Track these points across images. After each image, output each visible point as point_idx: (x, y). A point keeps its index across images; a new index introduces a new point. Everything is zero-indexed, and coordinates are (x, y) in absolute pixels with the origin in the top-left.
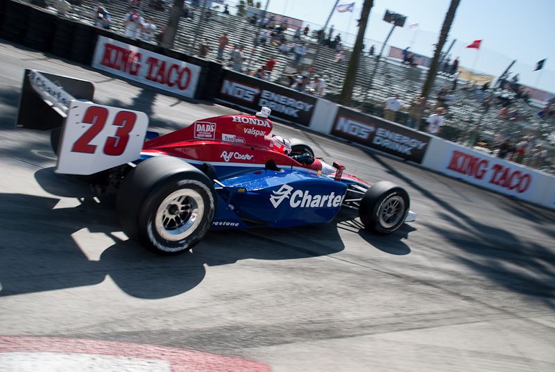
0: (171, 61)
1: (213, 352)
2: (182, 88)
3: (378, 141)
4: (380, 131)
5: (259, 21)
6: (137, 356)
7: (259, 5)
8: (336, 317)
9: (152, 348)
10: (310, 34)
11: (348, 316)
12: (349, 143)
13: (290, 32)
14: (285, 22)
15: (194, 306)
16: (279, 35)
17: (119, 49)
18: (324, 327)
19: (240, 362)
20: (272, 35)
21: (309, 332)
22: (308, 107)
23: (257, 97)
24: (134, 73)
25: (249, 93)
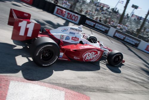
0: (73, 14)
1: (76, 91)
2: (75, 21)
3: (126, 40)
4: (127, 37)
5: (97, 5)
6: (57, 89)
8: (109, 87)
9: (61, 88)
10: (110, 9)
11: (112, 87)
12: (118, 40)
13: (105, 8)
14: (104, 5)
15: (73, 79)
16: (102, 9)
17: (60, 10)
18: (105, 89)
19: (82, 95)
20: (100, 9)
21: (101, 90)
22: (108, 29)
23: (95, 25)
24: (64, 16)
25: (92, 24)
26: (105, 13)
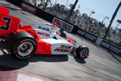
0: (68, 24)
2: (69, 30)
3: (111, 49)
4: (112, 47)
7: (87, 15)
12: (104, 48)
13: (93, 22)
16: (91, 22)
17: (58, 20)
20: (89, 22)
22: (96, 38)
23: (85, 35)
24: (60, 25)
25: (83, 33)
26: (93, 26)
